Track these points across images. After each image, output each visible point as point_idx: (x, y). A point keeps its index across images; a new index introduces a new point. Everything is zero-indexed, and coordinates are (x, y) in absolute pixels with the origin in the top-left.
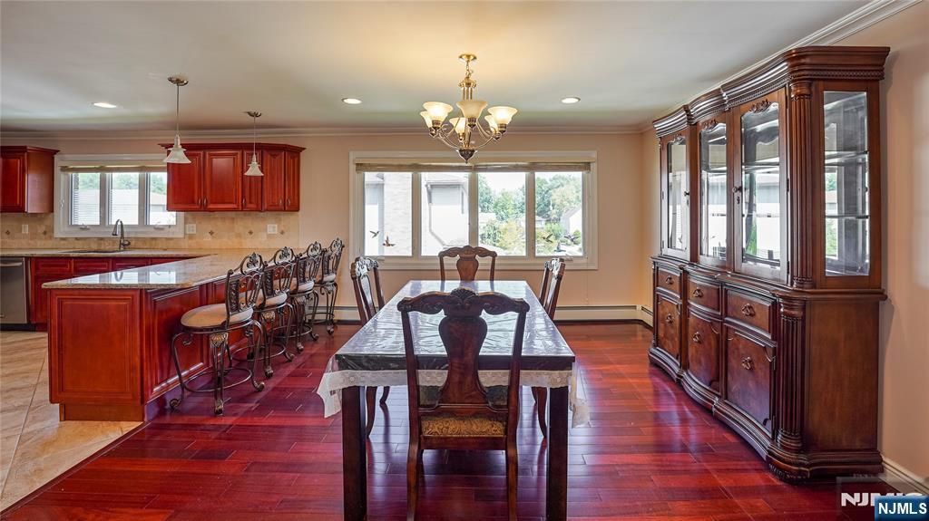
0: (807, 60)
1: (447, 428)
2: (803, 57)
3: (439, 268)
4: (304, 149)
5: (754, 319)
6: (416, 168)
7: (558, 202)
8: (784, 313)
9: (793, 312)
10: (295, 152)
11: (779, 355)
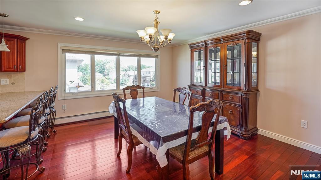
0: (251, 34)
1: (195, 153)
2: (250, 33)
3: (123, 93)
4: (28, 39)
5: (233, 100)
6: (93, 53)
7: (108, 68)
8: (245, 97)
9: (247, 97)
10: (23, 40)
11: (243, 108)
